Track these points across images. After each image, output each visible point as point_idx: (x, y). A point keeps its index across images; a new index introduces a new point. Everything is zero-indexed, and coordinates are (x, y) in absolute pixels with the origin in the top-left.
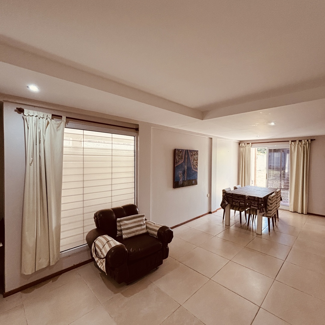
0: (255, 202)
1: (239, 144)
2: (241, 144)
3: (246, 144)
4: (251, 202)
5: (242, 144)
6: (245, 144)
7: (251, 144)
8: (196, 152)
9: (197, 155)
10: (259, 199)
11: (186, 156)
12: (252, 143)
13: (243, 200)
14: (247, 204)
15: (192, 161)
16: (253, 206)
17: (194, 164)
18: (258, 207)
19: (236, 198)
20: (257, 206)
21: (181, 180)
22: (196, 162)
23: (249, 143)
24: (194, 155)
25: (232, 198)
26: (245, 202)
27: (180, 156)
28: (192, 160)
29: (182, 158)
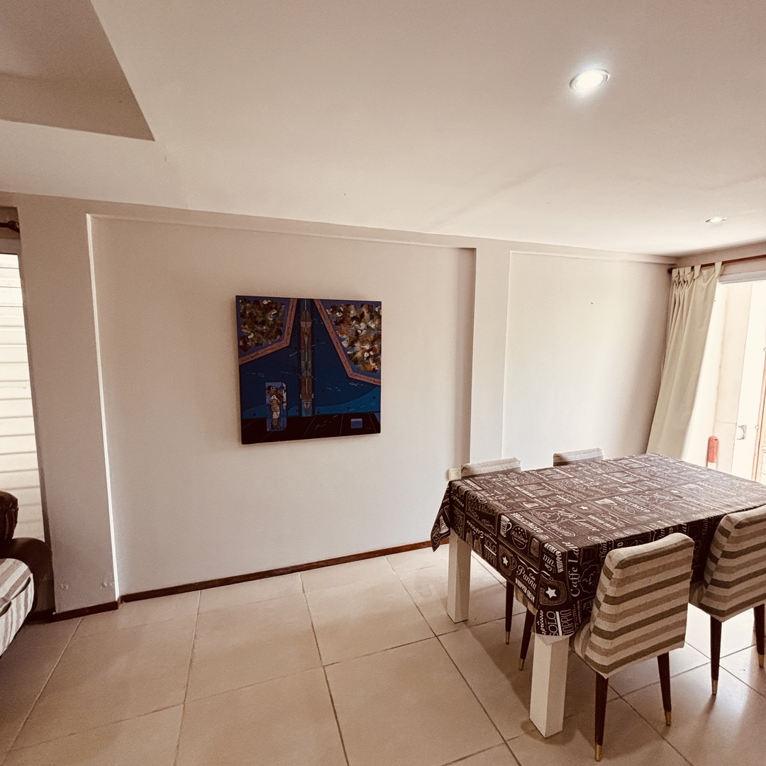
0: (529, 566)
1: (670, 272)
2: (675, 272)
3: (697, 268)
4: (515, 555)
5: (681, 270)
6: (693, 268)
7: (718, 266)
8: (365, 310)
9: (372, 318)
10: (545, 558)
11: (306, 325)
12: (724, 263)
13: (493, 536)
14: (505, 561)
15: (345, 344)
16: (521, 578)
17: (359, 354)
18: (535, 593)
19: (475, 516)
20: (534, 586)
21: (276, 416)
22: (367, 347)
23: (713, 264)
24: (354, 318)
25: (462, 509)
26: (497, 546)
27: (263, 323)
28: (342, 340)
29: (280, 333)
